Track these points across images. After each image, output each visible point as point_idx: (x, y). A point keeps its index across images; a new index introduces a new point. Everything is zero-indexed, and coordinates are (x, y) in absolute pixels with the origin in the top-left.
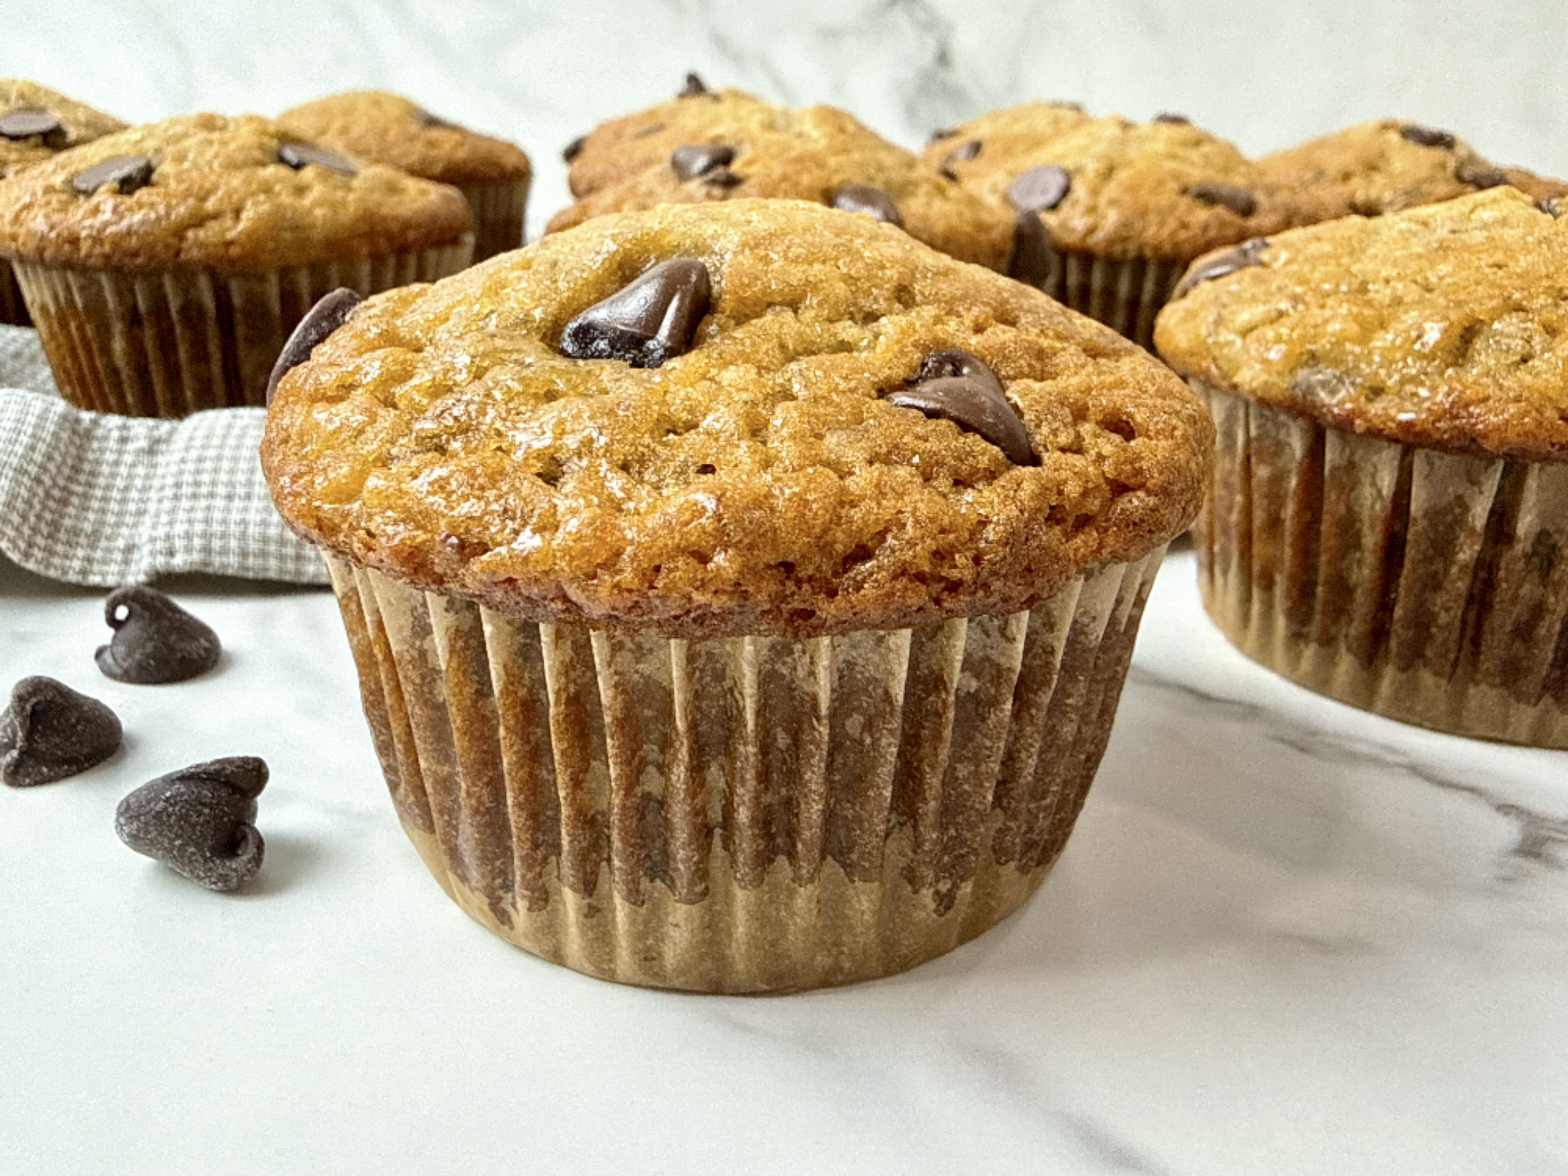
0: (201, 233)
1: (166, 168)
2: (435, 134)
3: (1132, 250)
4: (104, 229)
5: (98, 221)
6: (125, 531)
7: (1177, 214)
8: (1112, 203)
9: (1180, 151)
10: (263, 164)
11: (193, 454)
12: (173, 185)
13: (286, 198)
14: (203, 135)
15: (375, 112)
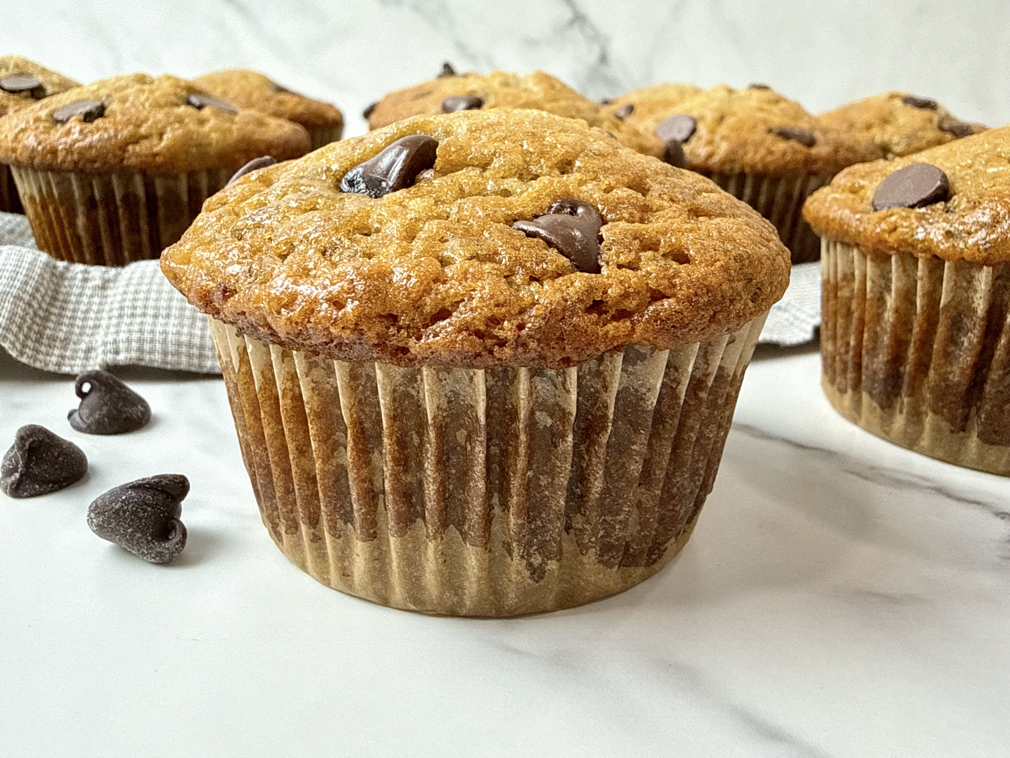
0: (137, 148)
1: (114, 107)
2: (282, 97)
3: (737, 168)
4: (74, 145)
5: (69, 140)
6: (86, 338)
7: (766, 145)
8: (723, 138)
9: (766, 107)
10: (177, 105)
11: (132, 289)
12: (119, 117)
13: (192, 126)
14: (137, 86)
15: (243, 82)
